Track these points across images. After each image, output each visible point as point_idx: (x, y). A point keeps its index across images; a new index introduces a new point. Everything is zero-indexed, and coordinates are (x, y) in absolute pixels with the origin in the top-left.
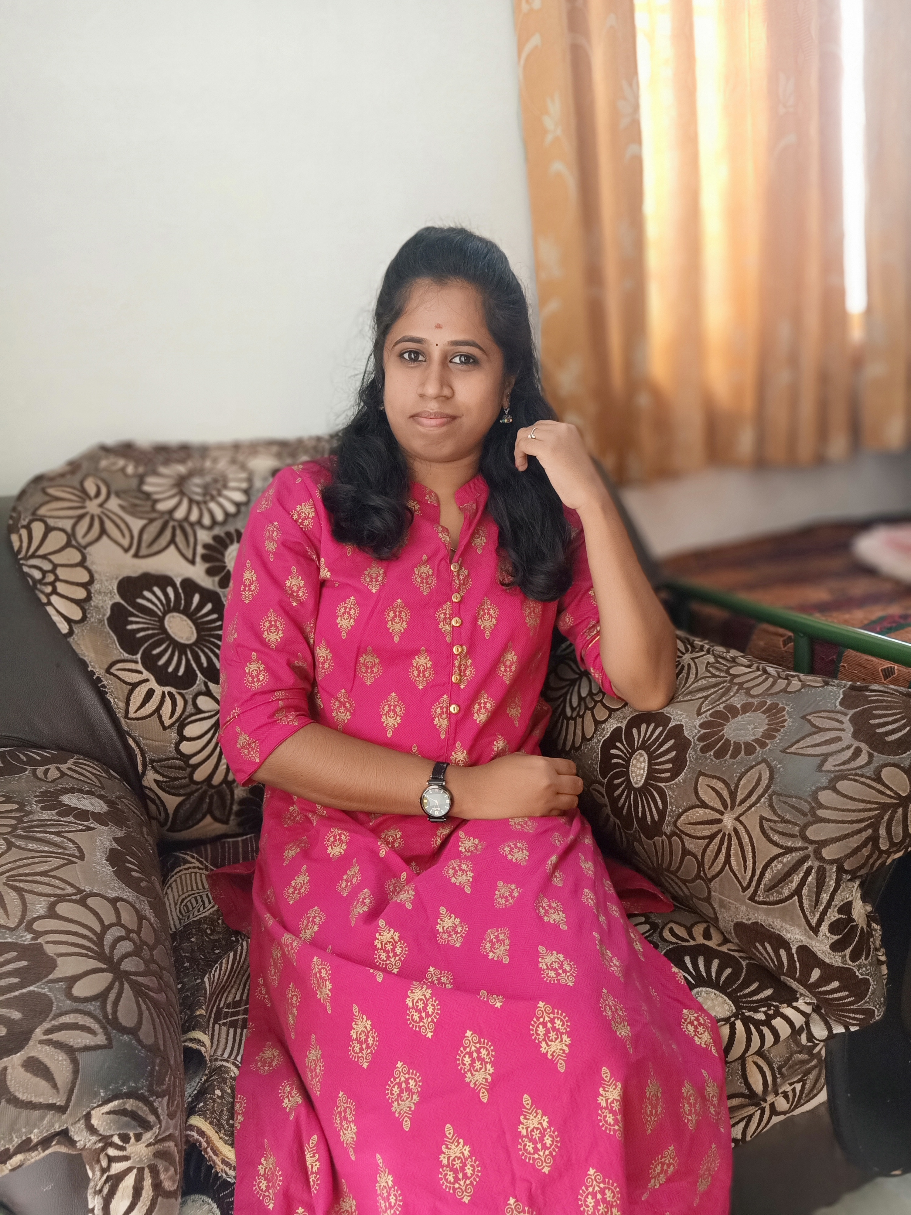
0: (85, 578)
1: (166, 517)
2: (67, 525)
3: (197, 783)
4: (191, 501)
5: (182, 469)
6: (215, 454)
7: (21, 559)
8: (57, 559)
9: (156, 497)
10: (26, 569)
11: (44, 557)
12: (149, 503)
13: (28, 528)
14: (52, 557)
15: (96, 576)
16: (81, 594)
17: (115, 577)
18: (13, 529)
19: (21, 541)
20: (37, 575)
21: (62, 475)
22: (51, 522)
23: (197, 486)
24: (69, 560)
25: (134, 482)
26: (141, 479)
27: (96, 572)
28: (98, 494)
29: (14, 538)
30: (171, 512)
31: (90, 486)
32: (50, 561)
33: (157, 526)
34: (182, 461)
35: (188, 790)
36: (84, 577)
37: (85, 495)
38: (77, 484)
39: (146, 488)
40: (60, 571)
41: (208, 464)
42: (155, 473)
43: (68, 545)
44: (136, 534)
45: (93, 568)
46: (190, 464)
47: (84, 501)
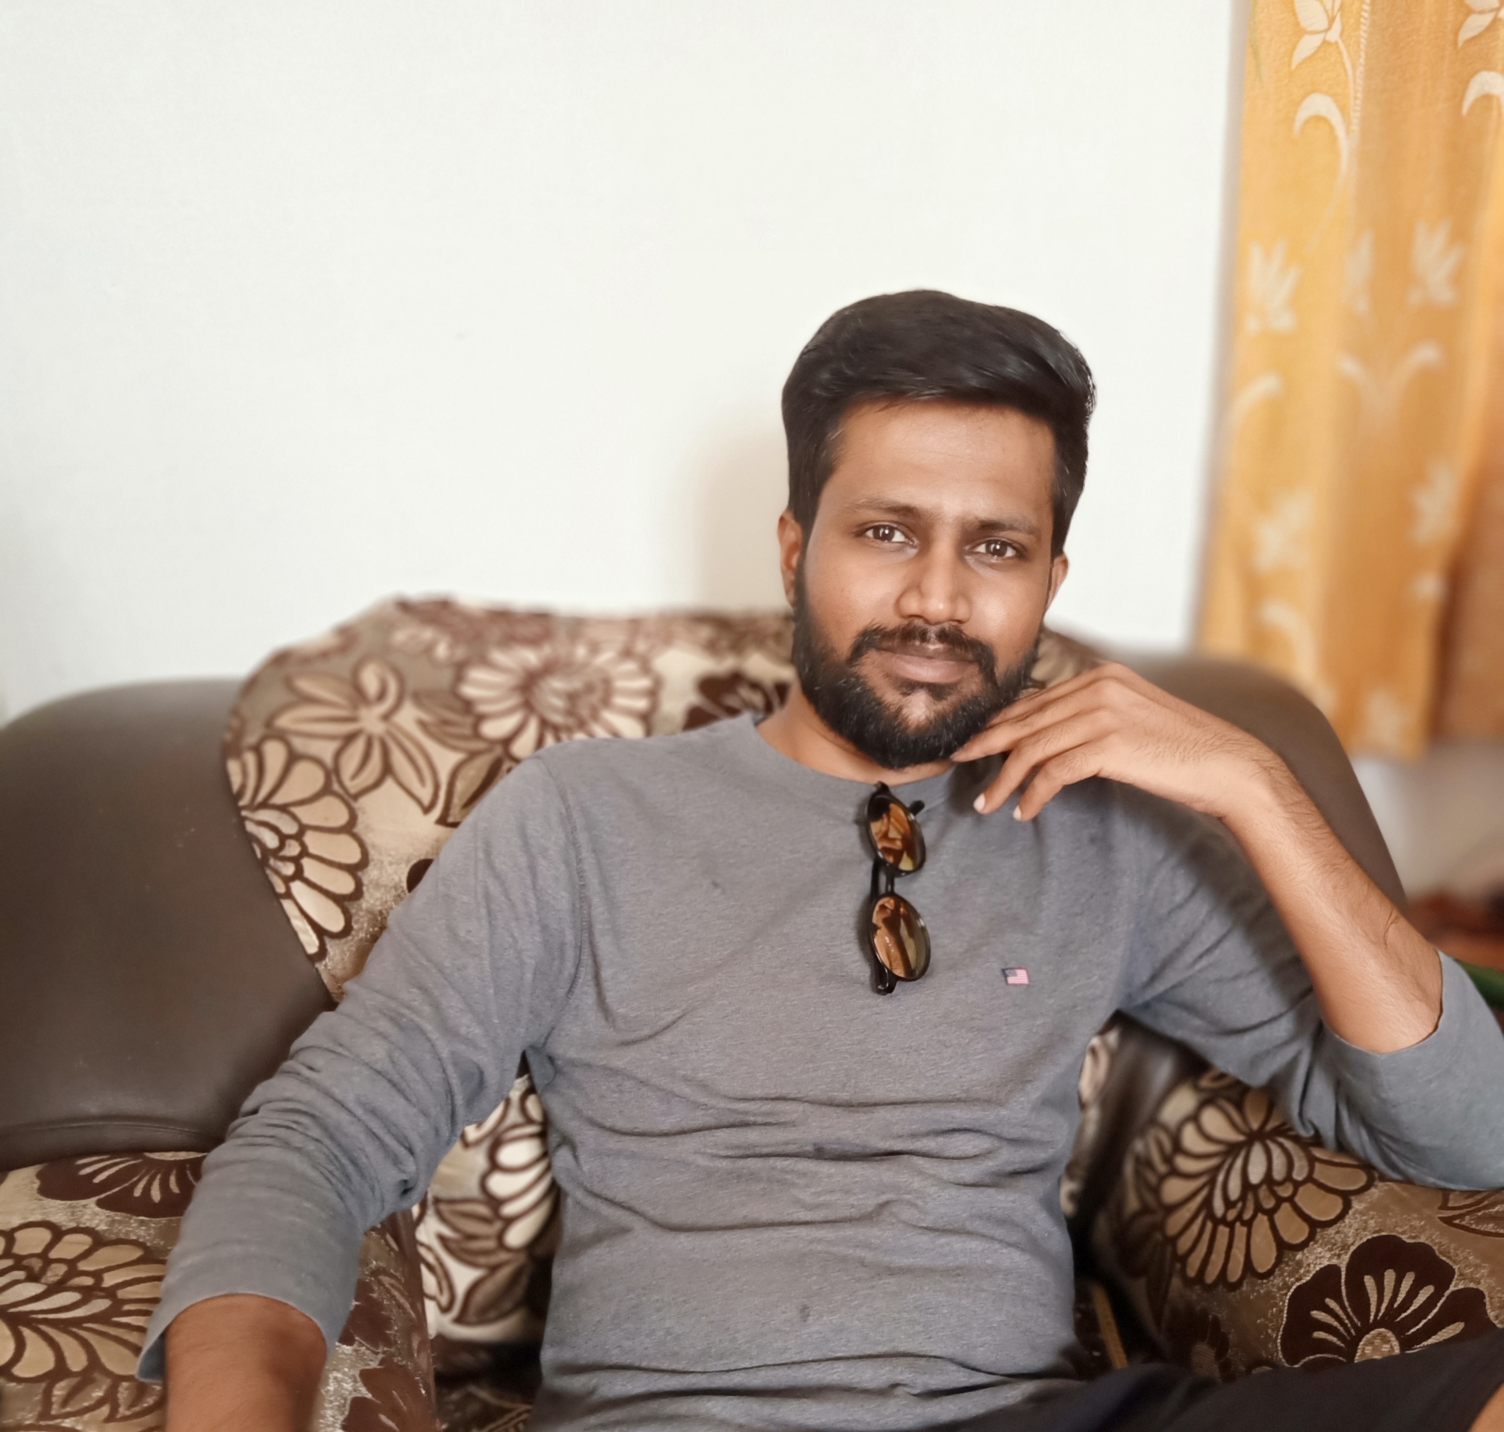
0: (354, 857)
1: (498, 751)
2: (326, 750)
3: (508, 1250)
4: (544, 724)
5: (531, 657)
6: (593, 633)
7: (245, 808)
8: (306, 814)
9: (483, 708)
10: (250, 827)
11: (284, 809)
12: (469, 720)
13: (258, 750)
14: (296, 810)
15: (373, 854)
16: (344, 884)
17: (405, 858)
18: (232, 750)
19: (245, 773)
20: (271, 840)
21: (324, 655)
22: (299, 744)
23: (557, 693)
24: (327, 819)
25: (445, 677)
26: (460, 670)
27: (374, 847)
28: (382, 695)
29: (233, 767)
30: (507, 742)
31: (370, 680)
32: (294, 817)
33: (481, 765)
34: (534, 642)
35: (494, 1260)
36: (351, 854)
37: (359, 696)
38: (346, 673)
39: (469, 691)
40: (310, 838)
41: (581, 652)
42: (485, 662)
43: (326, 791)
44: (444, 779)
45: (369, 839)
46: (547, 650)
47: (355, 707)
